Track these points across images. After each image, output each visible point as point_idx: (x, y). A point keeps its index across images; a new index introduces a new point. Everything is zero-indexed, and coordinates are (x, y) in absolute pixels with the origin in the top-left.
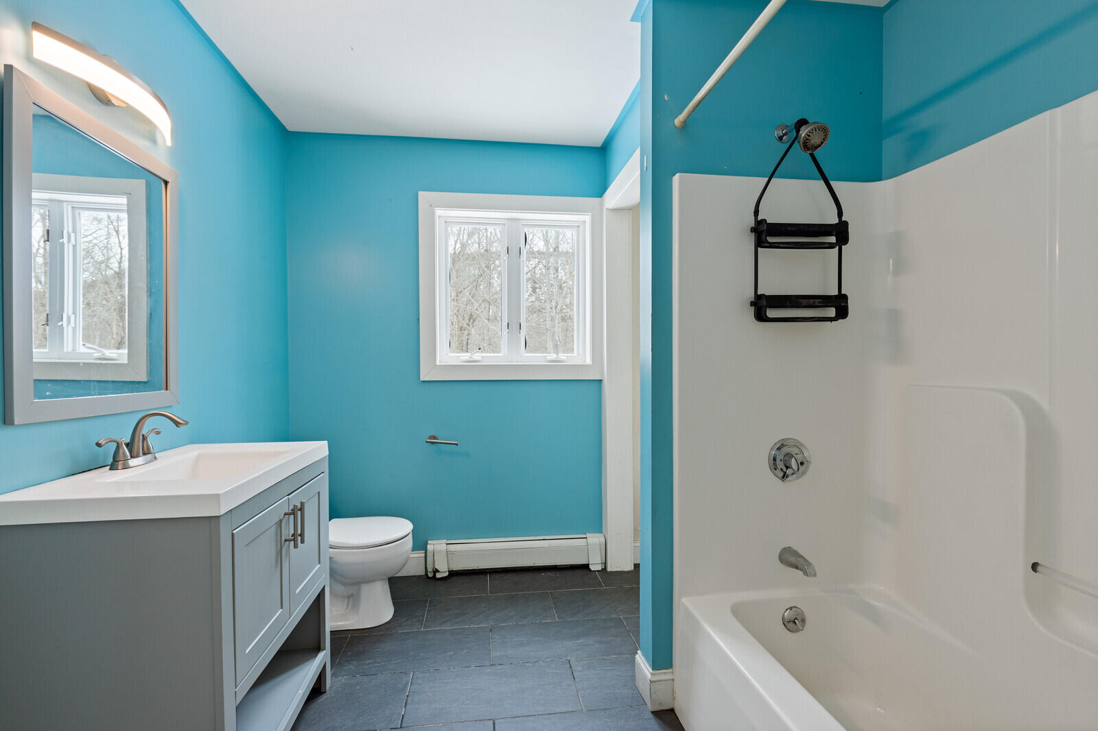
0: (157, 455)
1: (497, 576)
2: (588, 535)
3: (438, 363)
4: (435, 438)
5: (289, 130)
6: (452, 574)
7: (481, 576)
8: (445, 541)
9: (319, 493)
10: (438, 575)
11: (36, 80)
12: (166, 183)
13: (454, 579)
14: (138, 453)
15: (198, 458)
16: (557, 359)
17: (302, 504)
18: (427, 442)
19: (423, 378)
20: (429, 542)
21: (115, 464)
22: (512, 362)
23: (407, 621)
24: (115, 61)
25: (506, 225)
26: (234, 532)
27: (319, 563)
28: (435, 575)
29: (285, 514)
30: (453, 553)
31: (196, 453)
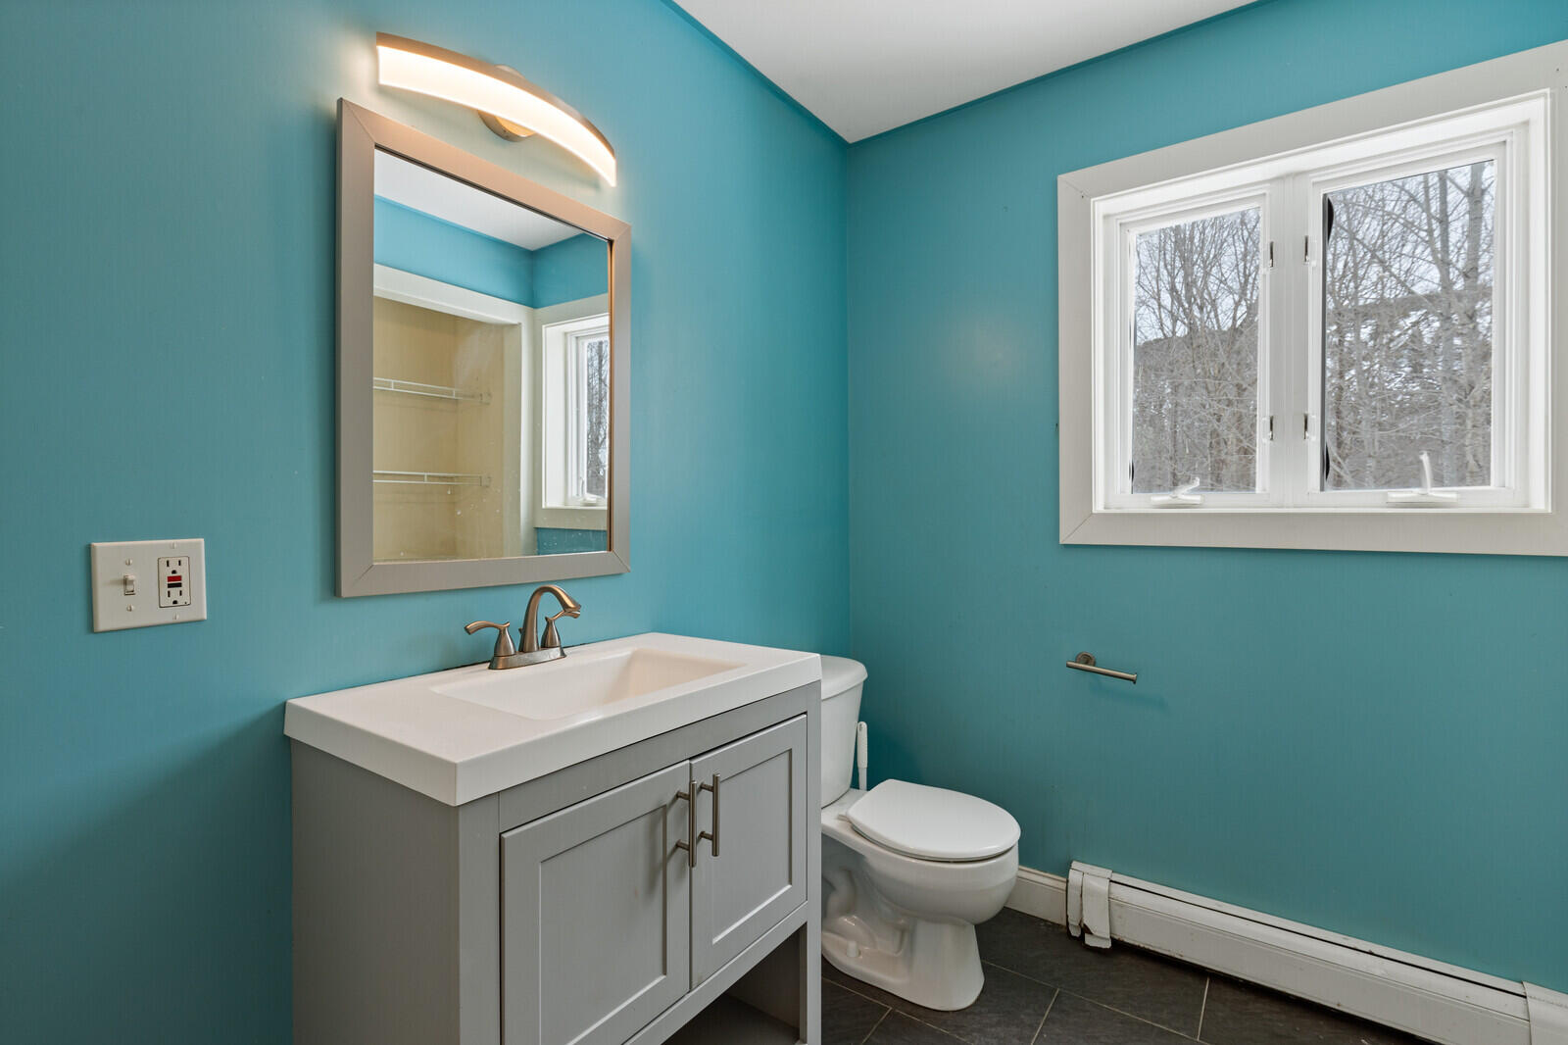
0: (566, 651)
1: (1229, 994)
2: (1530, 989)
3: (1098, 507)
4: (1088, 659)
5: (850, 142)
6: (1119, 947)
7: (1190, 979)
8: (1108, 873)
9: (790, 751)
10: (1089, 941)
11: (389, 118)
12: (611, 242)
13: (1125, 960)
14: (532, 645)
15: (631, 660)
16: (1424, 499)
17: (716, 779)
18: (1068, 666)
19: (1063, 540)
20: (1075, 865)
21: (495, 659)
22: (1282, 507)
23: (998, 1024)
24: (506, 69)
25: (1268, 199)
26: (505, 836)
27: (790, 882)
28: (1082, 938)
29: (678, 796)
30: (1122, 905)
31: (626, 652)
